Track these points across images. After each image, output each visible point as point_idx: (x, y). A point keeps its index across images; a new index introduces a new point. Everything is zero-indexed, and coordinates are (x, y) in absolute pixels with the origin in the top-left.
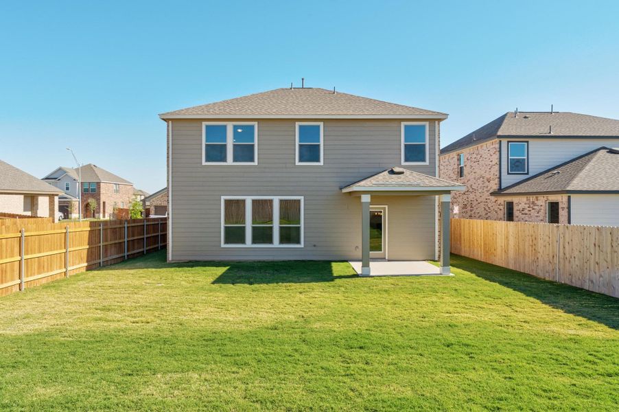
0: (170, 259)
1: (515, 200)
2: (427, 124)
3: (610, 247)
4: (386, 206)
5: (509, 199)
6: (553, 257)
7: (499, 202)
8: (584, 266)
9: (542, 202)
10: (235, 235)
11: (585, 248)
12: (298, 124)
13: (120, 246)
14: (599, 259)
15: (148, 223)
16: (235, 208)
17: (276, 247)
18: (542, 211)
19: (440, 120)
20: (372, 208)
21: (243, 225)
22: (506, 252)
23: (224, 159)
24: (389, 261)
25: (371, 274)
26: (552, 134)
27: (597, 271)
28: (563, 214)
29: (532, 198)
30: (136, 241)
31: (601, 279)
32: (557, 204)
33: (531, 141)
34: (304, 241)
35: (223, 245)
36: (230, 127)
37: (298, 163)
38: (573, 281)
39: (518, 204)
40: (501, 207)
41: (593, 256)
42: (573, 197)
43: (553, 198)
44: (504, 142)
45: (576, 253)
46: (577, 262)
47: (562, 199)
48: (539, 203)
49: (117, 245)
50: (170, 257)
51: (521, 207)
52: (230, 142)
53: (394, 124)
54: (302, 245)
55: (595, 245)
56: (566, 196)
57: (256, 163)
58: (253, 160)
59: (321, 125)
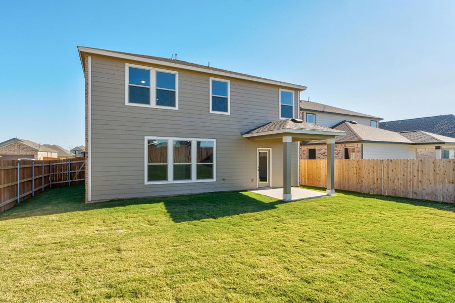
0: (90, 199)
1: (317, 148)
2: (293, 92)
3: (433, 171)
4: (271, 149)
5: (312, 147)
6: (378, 179)
7: (303, 149)
8: (407, 184)
10: (157, 173)
11: (409, 173)
12: (211, 78)
13: (12, 189)
14: (422, 178)
15: (35, 165)
16: (156, 151)
17: (194, 183)
18: (341, 154)
19: (300, 90)
20: (261, 150)
21: (166, 164)
24: (273, 188)
25: (293, 199)
26: (325, 111)
27: (420, 186)
30: (25, 183)
31: (424, 191)
32: (353, 149)
33: (317, 114)
34: (216, 177)
35: (146, 183)
36: (153, 73)
37: (211, 112)
38: (397, 193)
39: (320, 150)
40: (305, 152)
41: (416, 178)
43: (349, 146)
44: (305, 113)
45: (400, 176)
46: (400, 181)
47: (357, 146)
48: (338, 149)
49: (10, 189)
50: (89, 197)
51: (322, 152)
52: (153, 87)
53: (275, 89)
54: (214, 180)
55: (418, 170)
56: (360, 145)
57: (177, 108)
58: (174, 105)
59: (229, 82)
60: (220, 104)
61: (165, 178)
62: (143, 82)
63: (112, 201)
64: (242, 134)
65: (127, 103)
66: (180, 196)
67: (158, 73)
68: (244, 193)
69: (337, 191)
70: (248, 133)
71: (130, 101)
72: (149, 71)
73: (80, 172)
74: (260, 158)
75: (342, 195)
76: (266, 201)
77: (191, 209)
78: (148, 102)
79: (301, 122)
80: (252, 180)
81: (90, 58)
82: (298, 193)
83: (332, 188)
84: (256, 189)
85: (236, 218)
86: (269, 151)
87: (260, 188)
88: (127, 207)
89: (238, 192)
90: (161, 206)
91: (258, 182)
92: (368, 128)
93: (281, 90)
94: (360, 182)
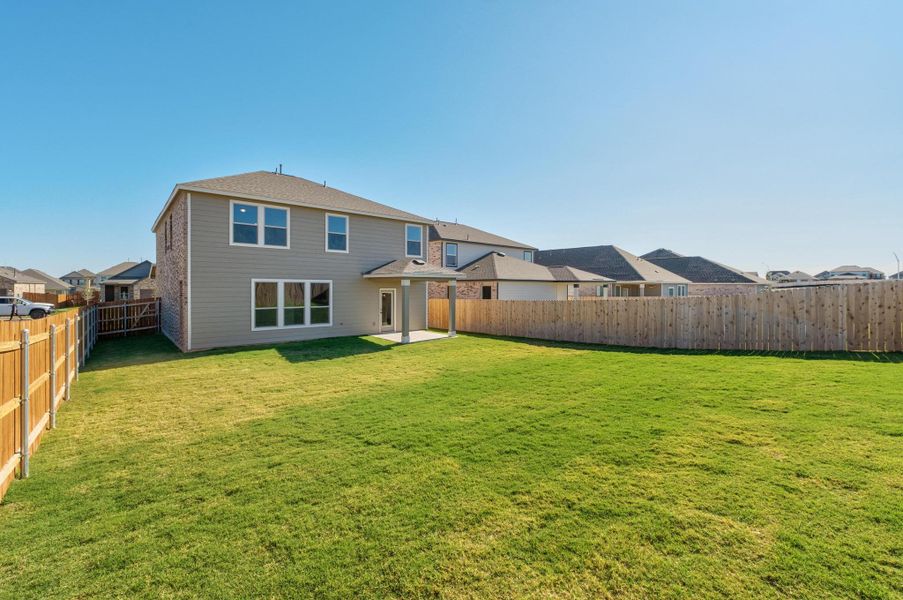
0: (189, 348)
2: (421, 226)
4: (394, 289)
7: (441, 286)
9: (478, 286)
10: (266, 318)
12: (327, 215)
16: (266, 292)
17: (308, 329)
18: (478, 291)
20: (384, 291)
21: (275, 308)
22: (464, 320)
23: (255, 241)
24: (397, 332)
26: (469, 240)
28: (493, 294)
29: (470, 284)
32: (490, 287)
33: (459, 244)
34: (333, 320)
35: (253, 329)
36: (261, 210)
37: (327, 250)
39: (459, 288)
42: (500, 283)
43: (486, 284)
44: (444, 243)
47: (493, 285)
48: (475, 287)
51: (461, 289)
52: (261, 225)
53: (401, 225)
54: (331, 324)
56: (495, 283)
57: (288, 247)
58: (285, 245)
59: (347, 217)
60: (337, 241)
61: (274, 323)
62: (243, 211)
63: (215, 349)
64: (363, 274)
65: (232, 243)
66: (291, 342)
67: (266, 209)
68: (364, 338)
69: (458, 332)
70: (369, 273)
71: (235, 240)
72: (256, 208)
73: (141, 318)
74: (383, 299)
75: (465, 336)
76: (383, 344)
77: (306, 353)
78: (256, 242)
79: (423, 264)
80: (374, 324)
81: (189, 195)
82: (415, 336)
83: (453, 329)
84: (378, 334)
85: (350, 358)
86: (394, 292)
87: (383, 332)
88: (237, 354)
89: (356, 337)
90: (273, 352)
91: (380, 325)
92: (520, 262)
93: (407, 225)
94: (489, 323)
